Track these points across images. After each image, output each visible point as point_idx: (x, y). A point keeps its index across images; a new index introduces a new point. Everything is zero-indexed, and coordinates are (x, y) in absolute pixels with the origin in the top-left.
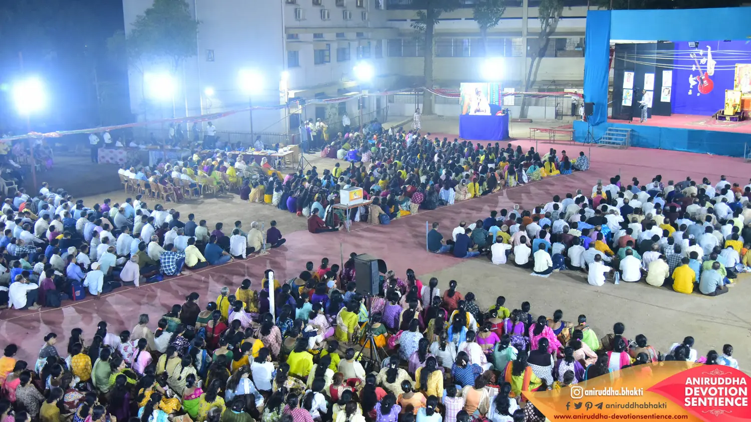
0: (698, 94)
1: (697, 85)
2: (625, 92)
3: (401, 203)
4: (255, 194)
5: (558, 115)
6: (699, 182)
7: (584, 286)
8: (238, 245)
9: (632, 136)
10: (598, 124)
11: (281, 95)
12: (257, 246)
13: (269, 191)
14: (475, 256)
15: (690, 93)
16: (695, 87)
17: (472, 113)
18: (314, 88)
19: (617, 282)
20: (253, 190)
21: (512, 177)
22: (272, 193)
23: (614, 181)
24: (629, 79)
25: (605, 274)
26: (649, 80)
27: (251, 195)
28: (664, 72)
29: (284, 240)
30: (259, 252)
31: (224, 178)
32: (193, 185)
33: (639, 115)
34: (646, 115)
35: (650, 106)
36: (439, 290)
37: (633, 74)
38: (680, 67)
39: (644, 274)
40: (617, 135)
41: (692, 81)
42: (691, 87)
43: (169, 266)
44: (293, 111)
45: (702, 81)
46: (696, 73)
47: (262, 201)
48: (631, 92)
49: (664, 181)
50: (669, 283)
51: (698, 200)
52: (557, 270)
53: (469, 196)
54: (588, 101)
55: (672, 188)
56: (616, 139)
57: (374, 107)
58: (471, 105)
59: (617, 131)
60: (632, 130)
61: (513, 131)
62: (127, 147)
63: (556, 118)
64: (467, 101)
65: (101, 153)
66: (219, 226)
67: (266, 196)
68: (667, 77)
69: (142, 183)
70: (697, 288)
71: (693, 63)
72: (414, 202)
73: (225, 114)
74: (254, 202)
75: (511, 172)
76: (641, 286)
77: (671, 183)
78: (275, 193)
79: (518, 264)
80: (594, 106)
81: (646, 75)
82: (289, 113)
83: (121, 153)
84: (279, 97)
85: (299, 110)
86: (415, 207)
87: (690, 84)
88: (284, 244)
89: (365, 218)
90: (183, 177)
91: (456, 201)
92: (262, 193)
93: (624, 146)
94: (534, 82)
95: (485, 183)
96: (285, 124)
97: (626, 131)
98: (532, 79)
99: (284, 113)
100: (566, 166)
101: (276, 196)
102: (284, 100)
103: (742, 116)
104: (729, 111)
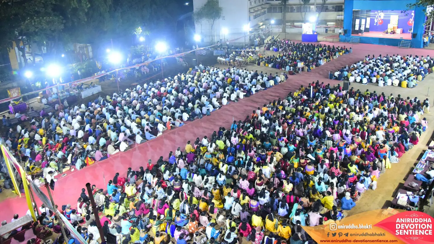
0: (378, 25)
2: (356, 26)
3: (310, 65)
4: (262, 64)
8: (278, 79)
9: (360, 40)
10: (348, 36)
12: (283, 79)
14: (343, 80)
15: (375, 25)
16: (377, 22)
23: (368, 56)
24: (357, 22)
25: (383, 83)
26: (363, 21)
28: (367, 18)
34: (363, 32)
37: (359, 20)
40: (354, 40)
43: (268, 85)
45: (379, 20)
46: (377, 18)
49: (382, 56)
50: (400, 85)
51: (395, 62)
55: (385, 59)
67: (266, 65)
69: (228, 62)
70: (408, 86)
80: (347, 30)
86: (314, 66)
88: (288, 79)
97: (358, 38)
103: (393, 32)
104: (389, 31)
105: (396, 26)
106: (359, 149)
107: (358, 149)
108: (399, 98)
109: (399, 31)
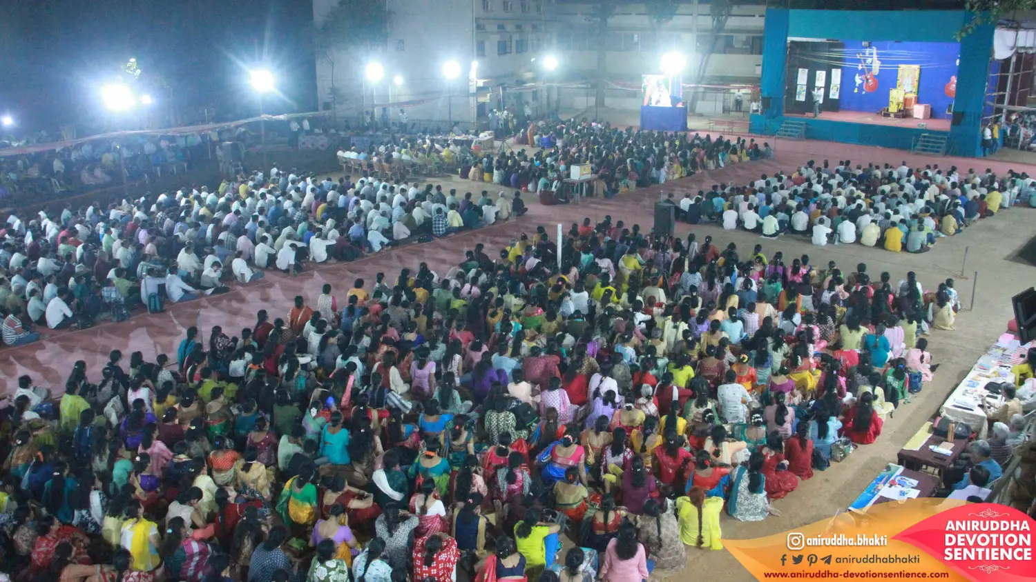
0: (864, 93)
1: (862, 84)
2: (799, 87)
3: (621, 180)
4: (474, 173)
5: (726, 110)
6: (882, 167)
7: (809, 246)
8: (489, 212)
9: (807, 130)
10: (774, 118)
11: (470, 83)
12: (505, 214)
13: (490, 170)
14: (706, 223)
15: (856, 91)
16: (861, 85)
17: (653, 104)
18: (497, 77)
19: (836, 243)
20: (473, 169)
21: (711, 162)
22: (492, 172)
23: (811, 164)
24: (802, 76)
25: (827, 234)
26: (821, 76)
27: (471, 174)
28: (834, 71)
29: (526, 209)
30: (507, 219)
31: (441, 159)
32: (413, 165)
33: (811, 110)
34: (818, 110)
35: (821, 102)
36: (696, 244)
37: (806, 70)
38: (847, 65)
39: (859, 236)
40: (791, 127)
41: (858, 80)
42: (857, 85)
43: (439, 227)
44: (481, 100)
45: (867, 80)
46: (862, 72)
47: (482, 179)
48: (805, 88)
49: (853, 166)
50: (881, 243)
51: (886, 181)
52: (782, 234)
53: (677, 176)
54: (765, 94)
55: (860, 172)
56: (791, 131)
57: (545, 101)
58: (653, 97)
59: (792, 123)
60: (806, 124)
61: (691, 124)
62: (325, 131)
63: (723, 112)
64: (648, 92)
65: (301, 139)
66: (468, 195)
67: (486, 176)
68: (836, 75)
69: (364, 163)
70: (905, 247)
71: (859, 61)
72: (631, 179)
73: (419, 102)
74: (474, 180)
75: (710, 157)
76: (856, 246)
77: (859, 168)
78: (495, 171)
79: (748, 228)
80: (771, 100)
81: (818, 72)
82: (477, 102)
83: (322, 139)
84: (468, 86)
85: (486, 99)
86: (633, 184)
87: (855, 83)
88: (527, 213)
89: (590, 192)
90: (405, 157)
91: (666, 180)
92: (482, 172)
93: (800, 138)
94: (703, 77)
95: (689, 165)
96: (473, 114)
97: (802, 124)
98: (701, 74)
99: (473, 102)
100: (755, 153)
101: (496, 175)
102: (473, 89)
103: (905, 113)
104: (893, 108)
105: (913, 96)
106: (616, 452)
107: (609, 453)
108: (861, 275)
109: (919, 111)
